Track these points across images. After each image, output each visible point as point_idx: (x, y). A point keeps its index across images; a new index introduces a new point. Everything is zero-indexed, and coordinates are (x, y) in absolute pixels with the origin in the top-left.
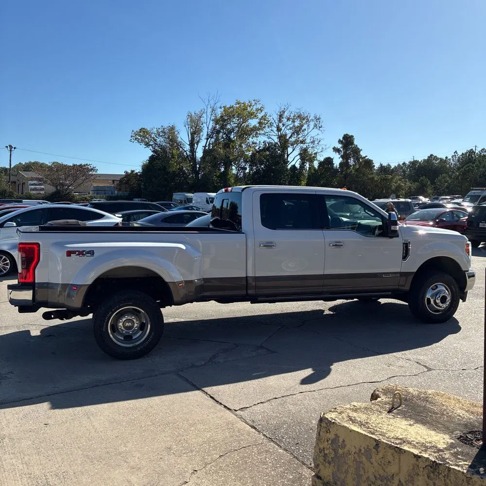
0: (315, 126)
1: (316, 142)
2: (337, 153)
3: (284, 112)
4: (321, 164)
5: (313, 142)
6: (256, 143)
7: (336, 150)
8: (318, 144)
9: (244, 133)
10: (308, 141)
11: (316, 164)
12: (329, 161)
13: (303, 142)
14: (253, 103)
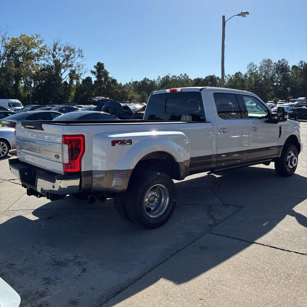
0: (79, 55)
1: (81, 67)
2: (94, 75)
3: (57, 44)
4: (84, 81)
5: (79, 66)
6: (39, 65)
7: (93, 72)
8: (82, 67)
9: (29, 57)
10: (75, 65)
11: (81, 81)
12: (89, 79)
13: (71, 66)
14: (35, 36)
